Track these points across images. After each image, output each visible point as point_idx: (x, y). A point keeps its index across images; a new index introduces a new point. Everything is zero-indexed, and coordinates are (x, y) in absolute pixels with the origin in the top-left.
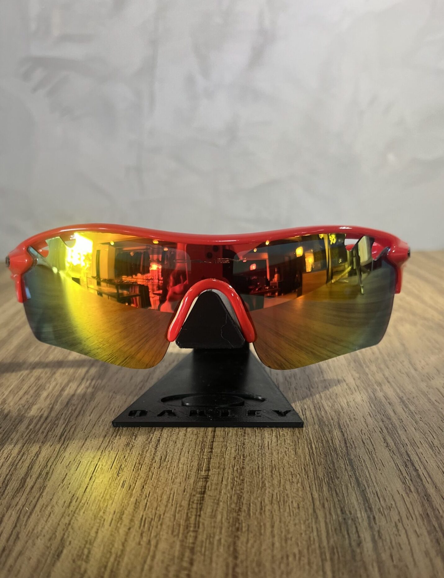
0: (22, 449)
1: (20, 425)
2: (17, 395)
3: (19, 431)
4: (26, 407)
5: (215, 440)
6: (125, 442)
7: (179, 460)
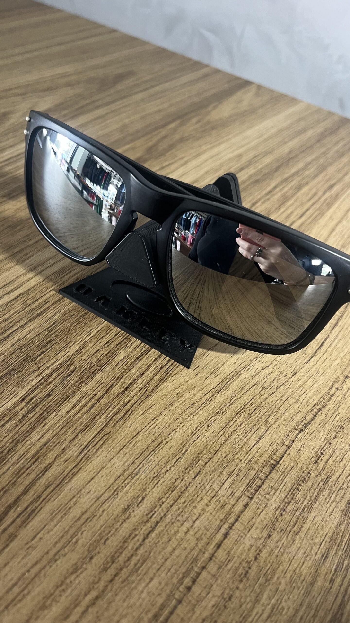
0: (41, 450)
1: (68, 402)
2: (98, 343)
3: (60, 413)
4: (92, 370)
5: (207, 566)
6: (126, 504)
7: (152, 579)
